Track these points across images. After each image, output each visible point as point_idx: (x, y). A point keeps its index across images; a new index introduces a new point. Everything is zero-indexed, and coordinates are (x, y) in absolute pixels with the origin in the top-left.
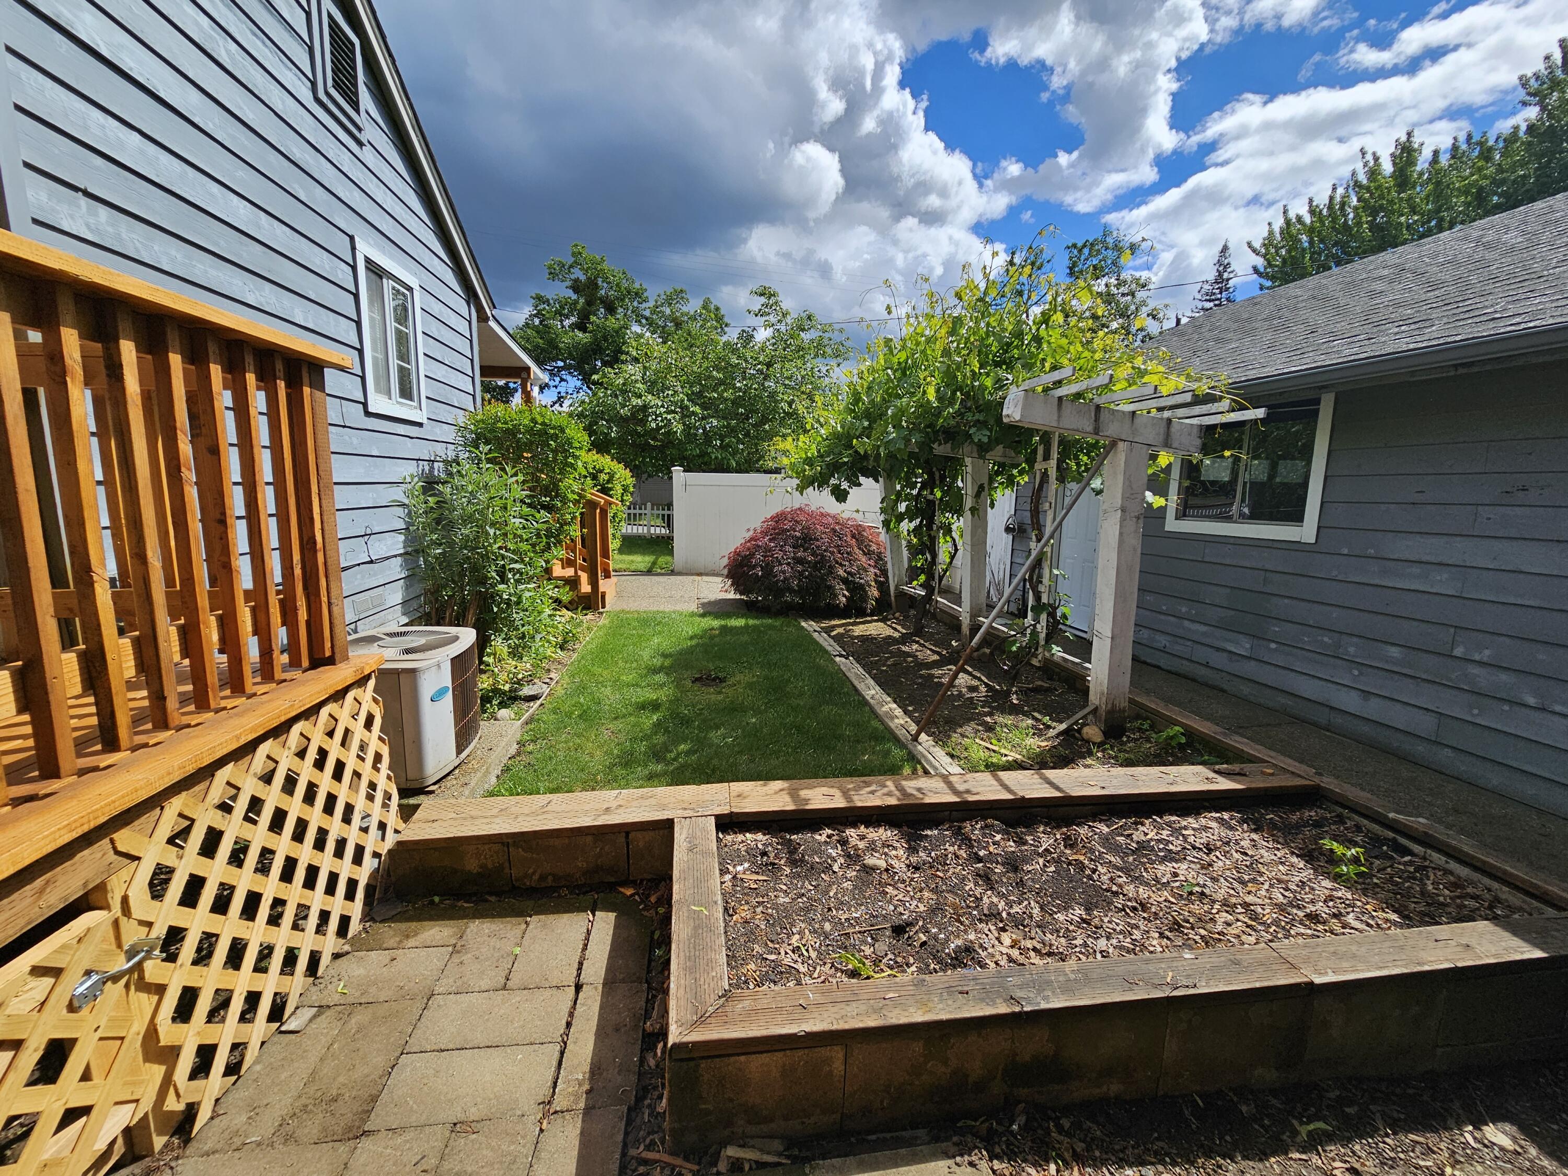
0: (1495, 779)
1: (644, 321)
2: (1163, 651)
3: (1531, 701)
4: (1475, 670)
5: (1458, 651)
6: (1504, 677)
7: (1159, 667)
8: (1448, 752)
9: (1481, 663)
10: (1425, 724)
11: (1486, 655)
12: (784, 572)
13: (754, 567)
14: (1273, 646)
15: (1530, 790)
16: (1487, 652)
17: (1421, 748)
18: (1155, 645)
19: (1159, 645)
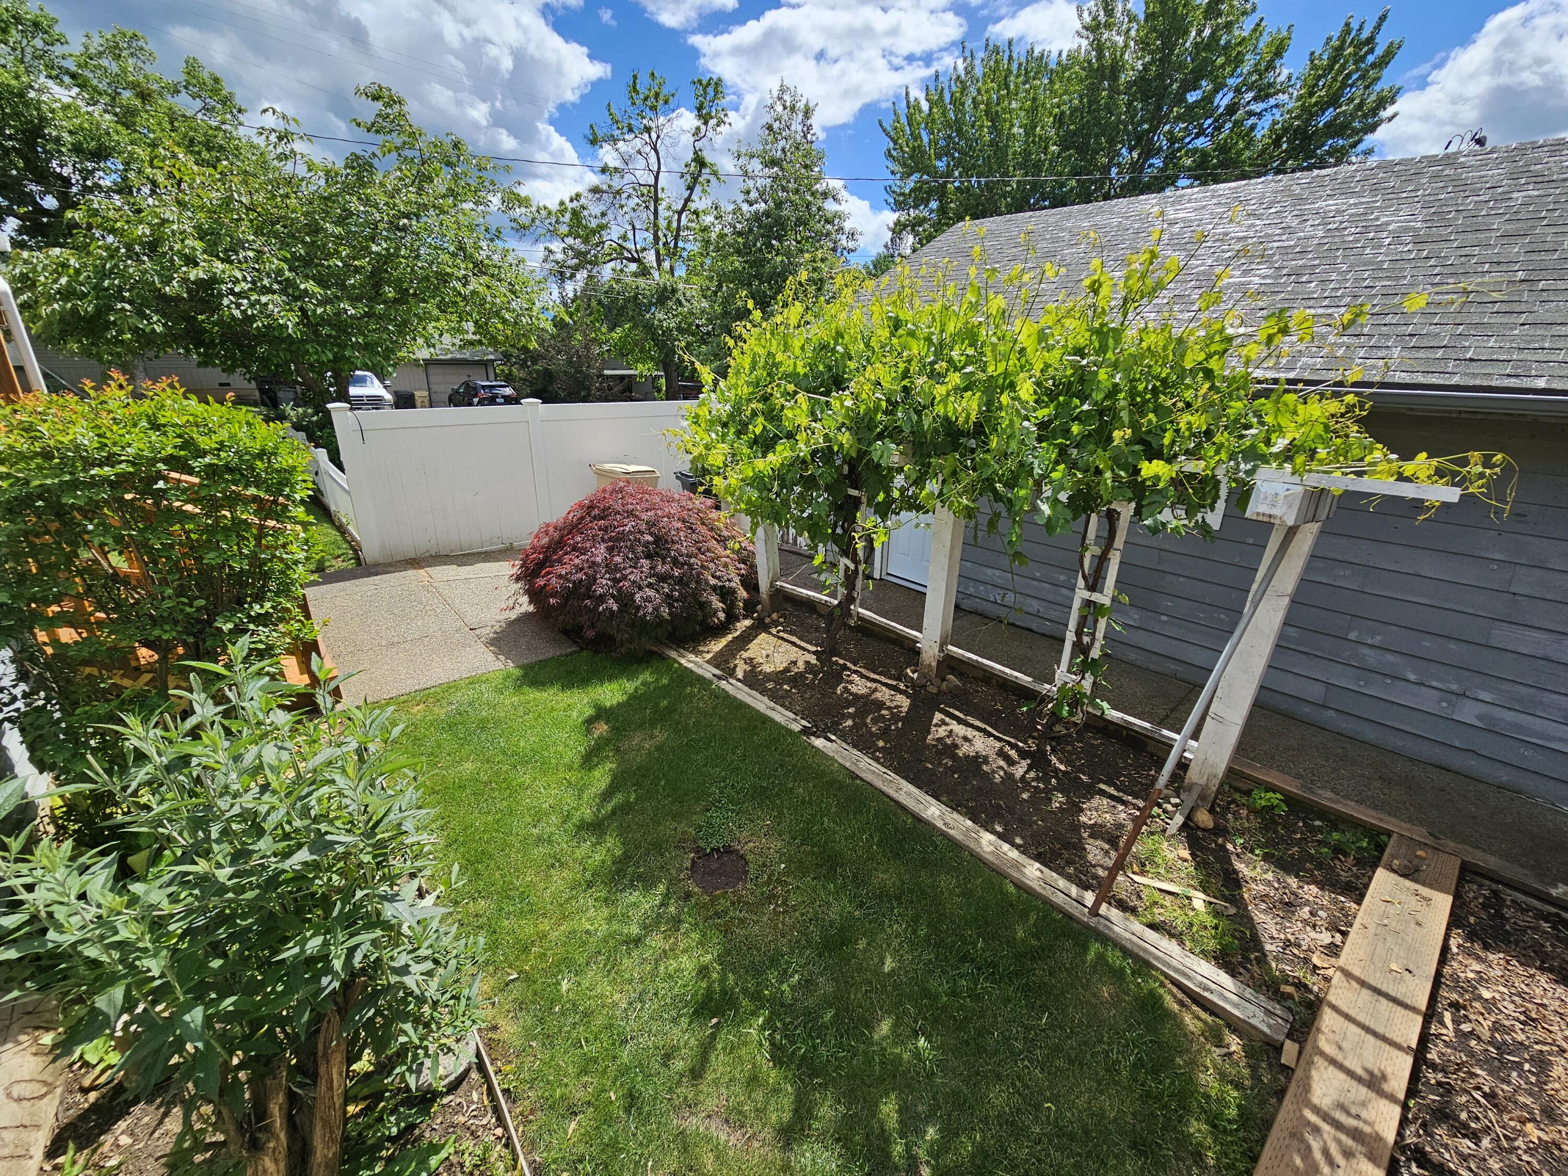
0: (1370, 733)
1: (67, 79)
2: (1037, 615)
3: (1412, 677)
4: (1366, 651)
5: (1352, 636)
6: (1390, 657)
7: (1030, 630)
8: (1332, 713)
9: (1372, 646)
10: (1314, 692)
11: (1377, 640)
12: (648, 600)
13: (602, 599)
14: (1165, 618)
15: (1399, 742)
16: (1379, 638)
17: (1307, 709)
18: (1026, 609)
19: (1031, 610)
